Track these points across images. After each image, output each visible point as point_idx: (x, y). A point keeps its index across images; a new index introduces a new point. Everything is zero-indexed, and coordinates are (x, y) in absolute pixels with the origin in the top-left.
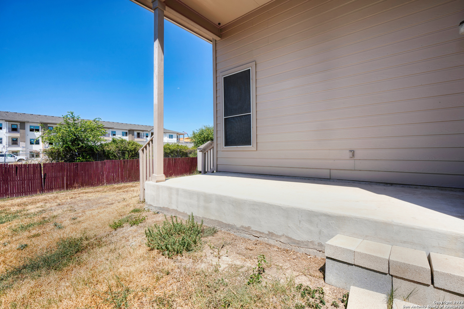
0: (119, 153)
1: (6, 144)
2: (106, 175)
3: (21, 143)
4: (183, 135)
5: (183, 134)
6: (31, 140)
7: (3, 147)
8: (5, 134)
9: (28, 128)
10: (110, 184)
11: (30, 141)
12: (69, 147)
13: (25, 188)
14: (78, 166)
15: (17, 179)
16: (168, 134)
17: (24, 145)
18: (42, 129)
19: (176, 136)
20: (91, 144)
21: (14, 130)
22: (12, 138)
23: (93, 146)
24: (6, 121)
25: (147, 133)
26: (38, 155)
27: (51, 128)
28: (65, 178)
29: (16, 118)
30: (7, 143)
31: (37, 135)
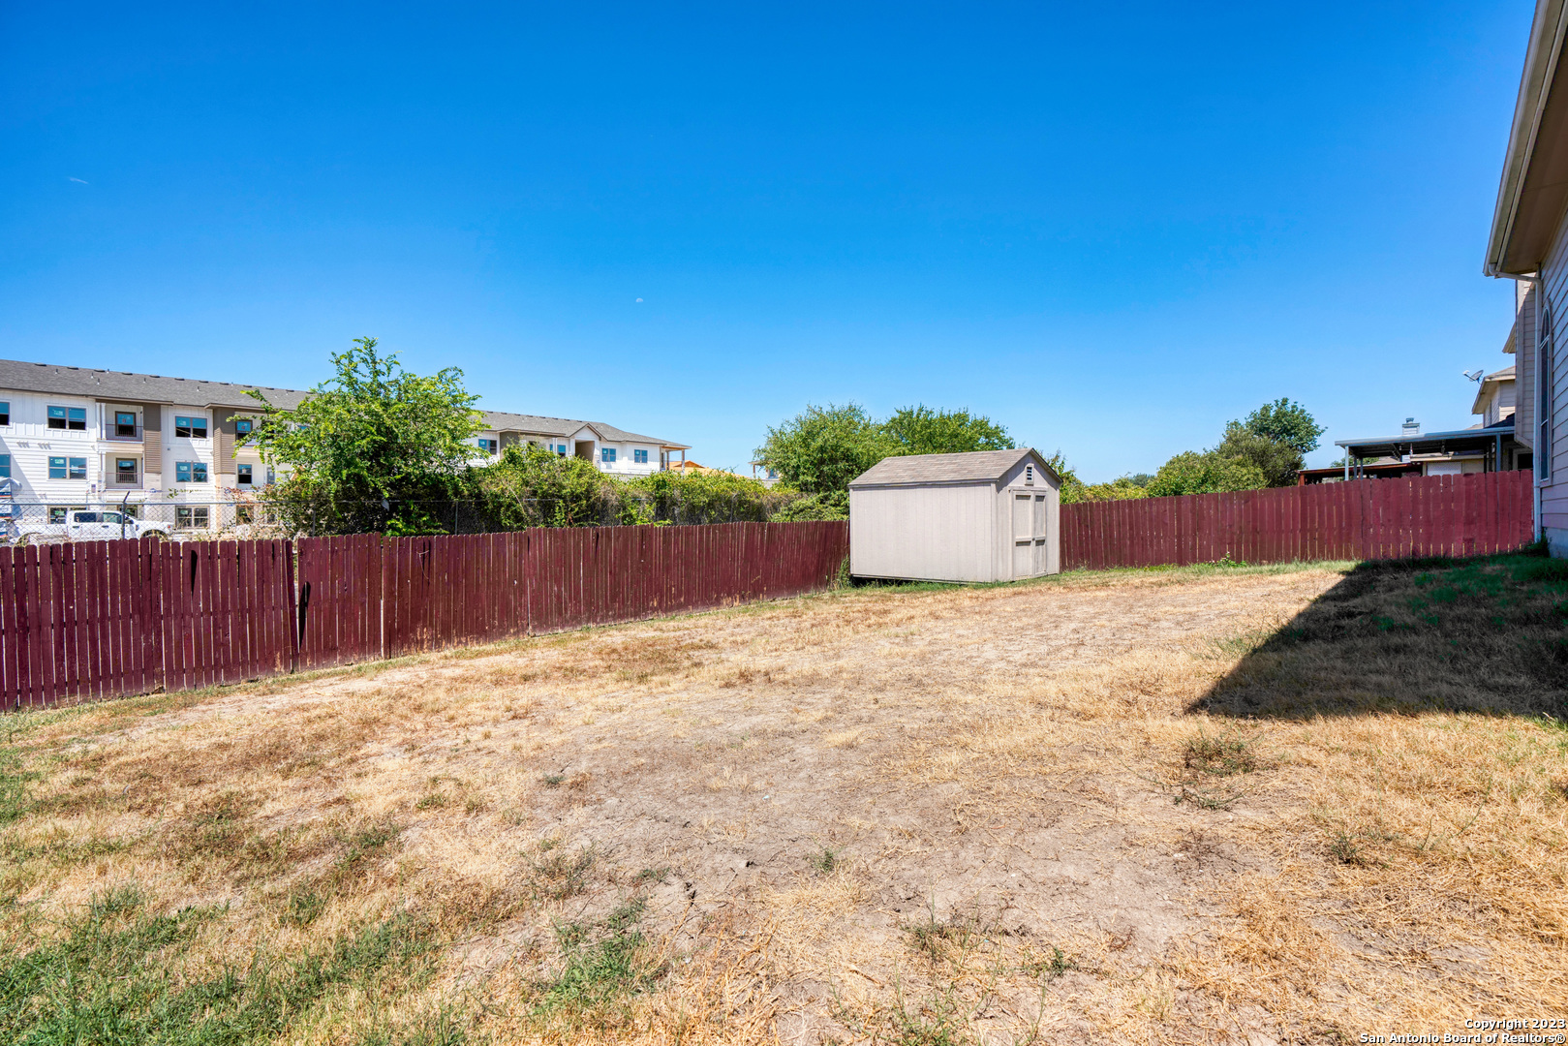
0: (531, 505)
1: (100, 481)
2: (533, 591)
3: (146, 476)
4: (680, 452)
5: (679, 449)
6: (179, 465)
7: (90, 488)
8: (96, 444)
9: (169, 425)
10: (546, 629)
11: (178, 469)
12: (359, 479)
13: (225, 645)
14: (429, 553)
15: (197, 608)
16: (631, 449)
17: (158, 485)
18: (214, 429)
19: (658, 457)
20: (435, 467)
21: (125, 431)
22: (117, 459)
23: (441, 474)
24: (98, 401)
25: (563, 442)
26: (202, 517)
27: (246, 425)
28: (382, 602)
29: (130, 392)
30: (103, 475)
31: (203, 450)
